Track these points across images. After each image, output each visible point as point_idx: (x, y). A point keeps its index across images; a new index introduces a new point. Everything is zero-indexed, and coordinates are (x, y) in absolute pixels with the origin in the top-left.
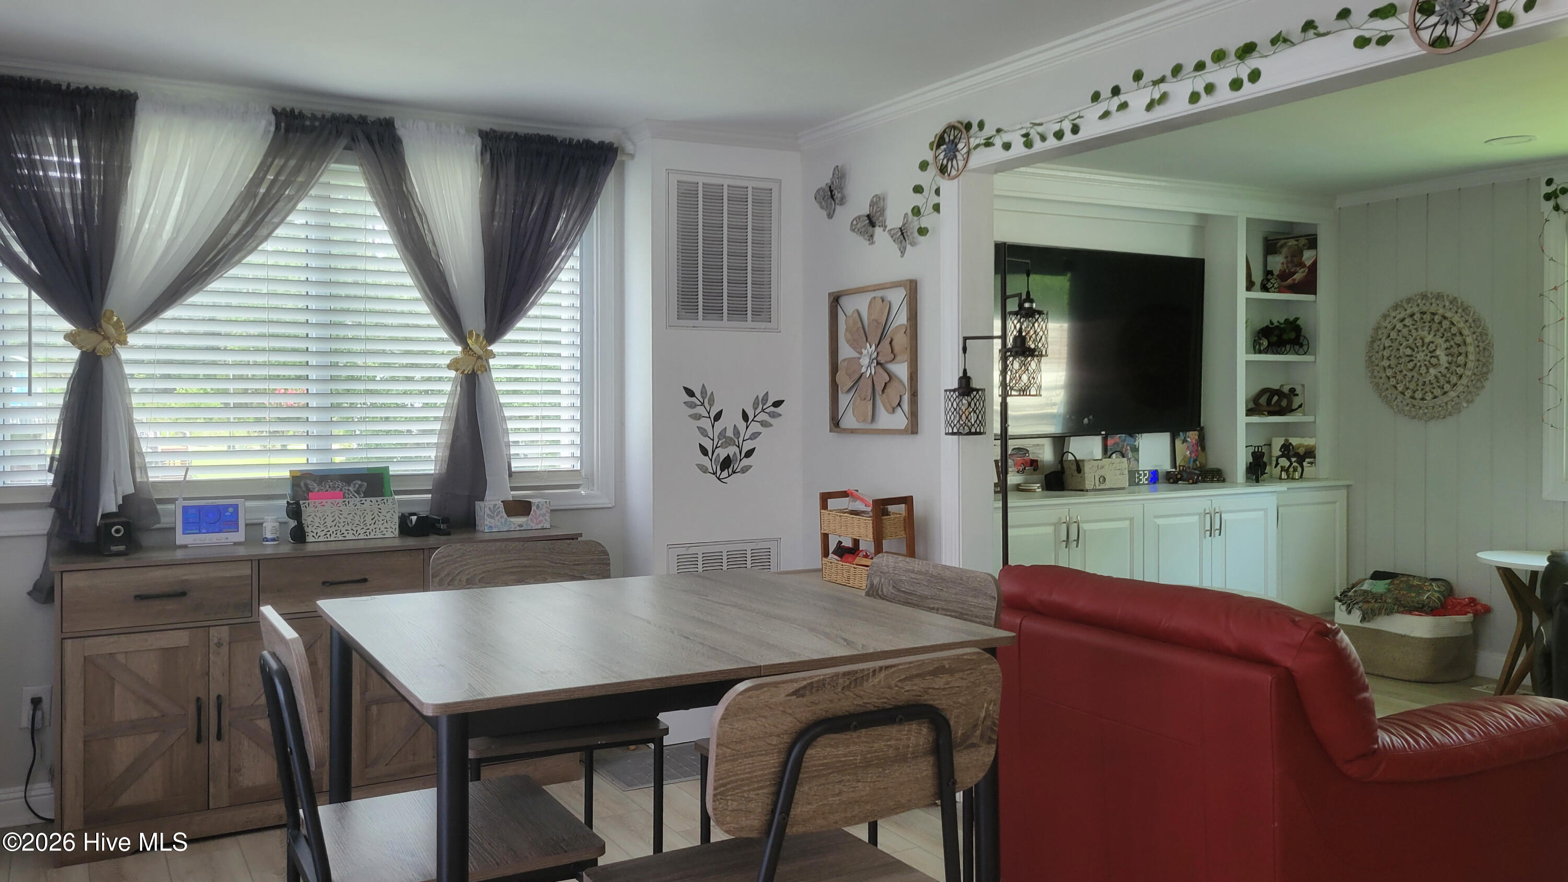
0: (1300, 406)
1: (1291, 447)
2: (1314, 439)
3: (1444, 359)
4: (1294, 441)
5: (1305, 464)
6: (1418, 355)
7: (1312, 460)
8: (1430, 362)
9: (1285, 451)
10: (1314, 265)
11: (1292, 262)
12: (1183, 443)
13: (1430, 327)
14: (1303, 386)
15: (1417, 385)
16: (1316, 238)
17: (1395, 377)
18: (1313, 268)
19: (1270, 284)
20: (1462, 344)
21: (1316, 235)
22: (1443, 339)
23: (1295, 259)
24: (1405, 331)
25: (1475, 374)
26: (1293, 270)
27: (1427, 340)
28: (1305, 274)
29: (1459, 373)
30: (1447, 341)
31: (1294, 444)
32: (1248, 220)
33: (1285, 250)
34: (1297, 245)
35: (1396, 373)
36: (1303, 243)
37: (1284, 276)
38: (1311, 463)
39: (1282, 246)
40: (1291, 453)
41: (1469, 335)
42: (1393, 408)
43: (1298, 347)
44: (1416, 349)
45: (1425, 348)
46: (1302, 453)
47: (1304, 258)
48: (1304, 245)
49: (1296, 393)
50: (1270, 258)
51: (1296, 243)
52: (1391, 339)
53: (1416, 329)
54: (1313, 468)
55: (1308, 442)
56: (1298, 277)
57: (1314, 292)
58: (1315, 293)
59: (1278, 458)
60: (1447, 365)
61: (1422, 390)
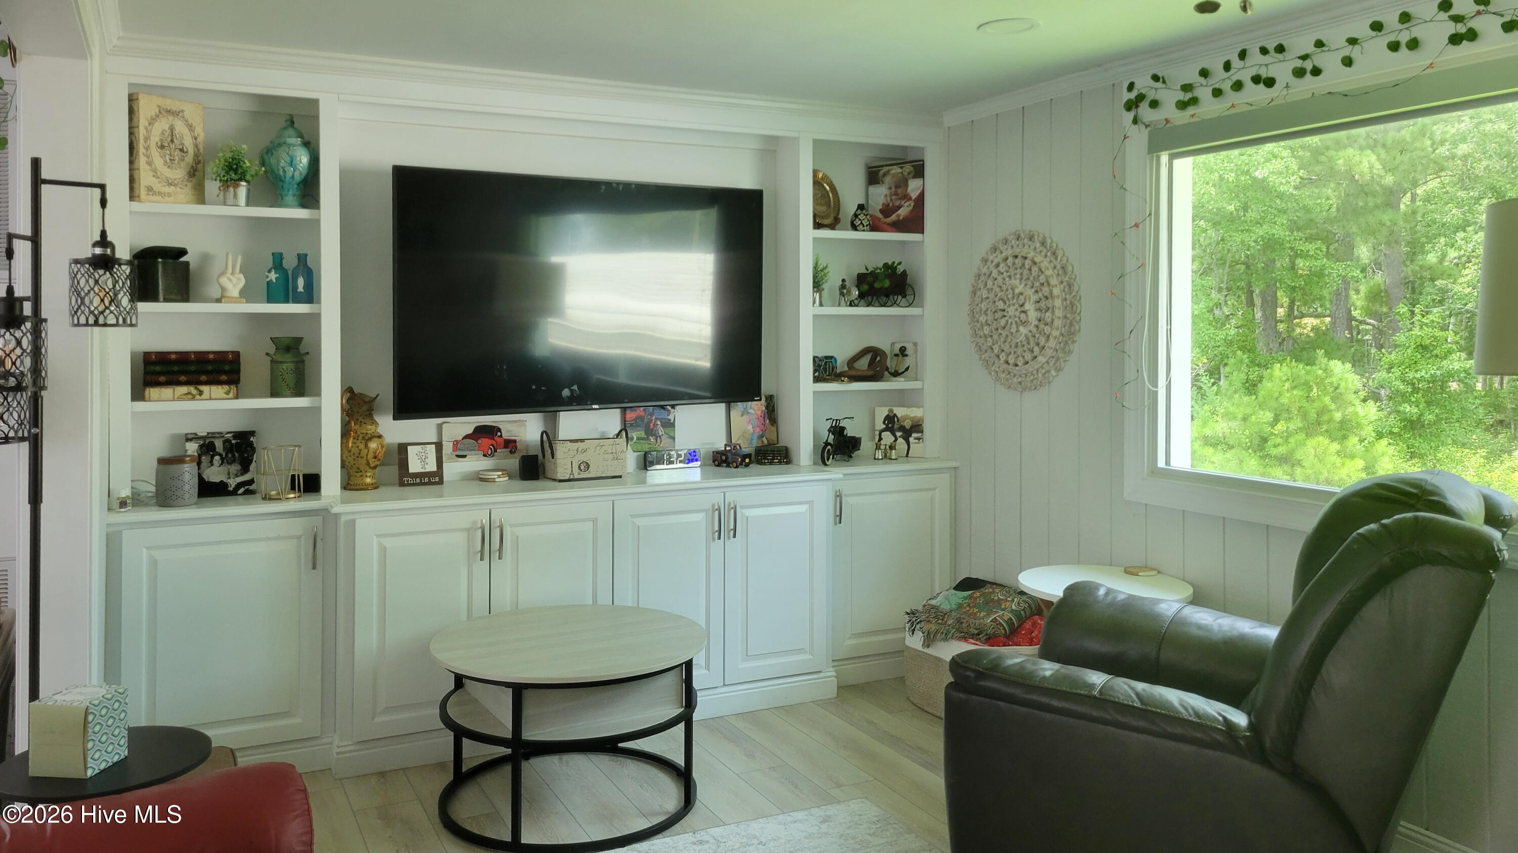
0: (907, 369)
1: (896, 419)
2: (922, 409)
3: (1033, 315)
4: (900, 412)
5: (911, 439)
6: (1009, 310)
7: (920, 434)
8: (1019, 318)
9: (889, 423)
10: (921, 198)
11: (896, 194)
12: (742, 415)
13: (1021, 274)
14: (915, 344)
15: (1011, 346)
16: (923, 164)
17: (991, 336)
18: (920, 201)
19: (857, 220)
20: (1049, 296)
21: (923, 161)
22: (1033, 290)
23: (899, 191)
24: (1000, 279)
25: (1063, 335)
26: (897, 203)
27: (1017, 291)
28: (911, 208)
29: (1047, 333)
30: (1037, 292)
31: (899, 416)
32: (816, 142)
33: (888, 179)
34: (902, 173)
35: (992, 332)
36: (908, 171)
37: (887, 211)
38: (919, 439)
39: (885, 175)
40: (896, 426)
41: (1056, 285)
42: (990, 374)
43: (900, 297)
44: (1007, 302)
45: (1015, 301)
46: (908, 427)
47: (909, 189)
48: (909, 174)
49: (906, 353)
50: (873, 189)
51: (901, 171)
52: (988, 289)
53: (1010, 277)
54: (921, 445)
55: (915, 413)
56: (903, 212)
57: (921, 230)
58: (923, 232)
59: (881, 432)
60: (1037, 323)
61: (1015, 352)
